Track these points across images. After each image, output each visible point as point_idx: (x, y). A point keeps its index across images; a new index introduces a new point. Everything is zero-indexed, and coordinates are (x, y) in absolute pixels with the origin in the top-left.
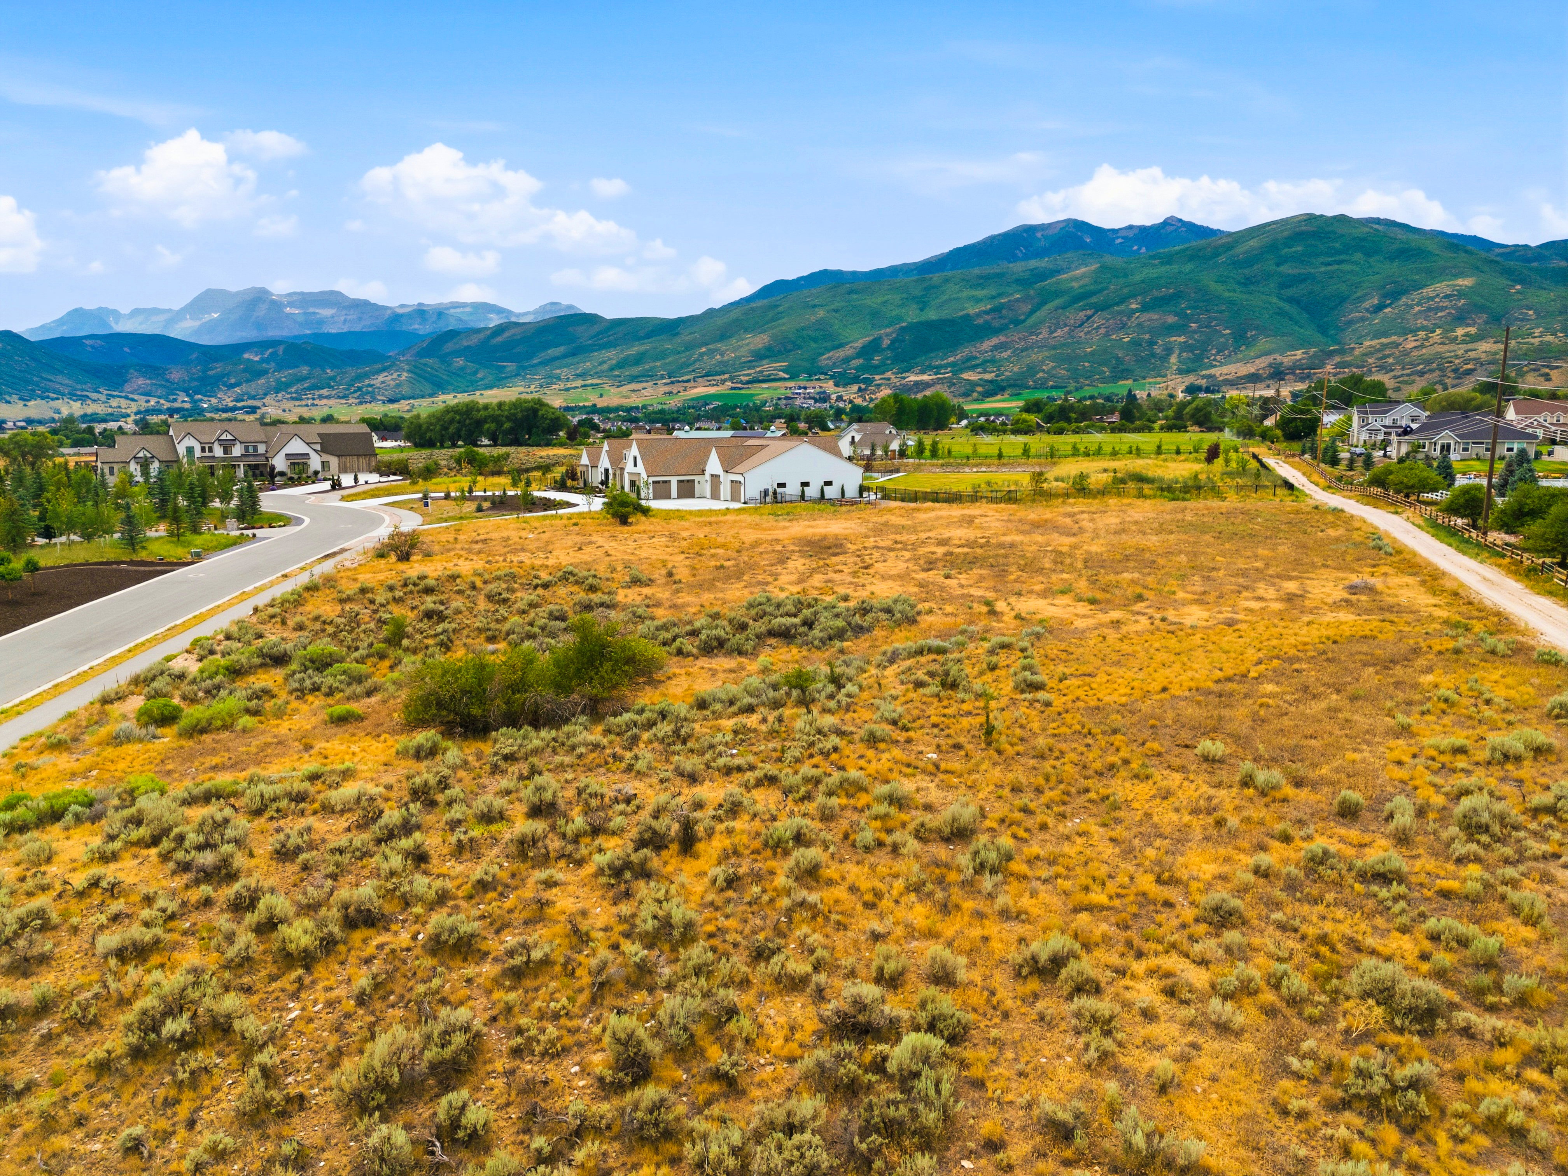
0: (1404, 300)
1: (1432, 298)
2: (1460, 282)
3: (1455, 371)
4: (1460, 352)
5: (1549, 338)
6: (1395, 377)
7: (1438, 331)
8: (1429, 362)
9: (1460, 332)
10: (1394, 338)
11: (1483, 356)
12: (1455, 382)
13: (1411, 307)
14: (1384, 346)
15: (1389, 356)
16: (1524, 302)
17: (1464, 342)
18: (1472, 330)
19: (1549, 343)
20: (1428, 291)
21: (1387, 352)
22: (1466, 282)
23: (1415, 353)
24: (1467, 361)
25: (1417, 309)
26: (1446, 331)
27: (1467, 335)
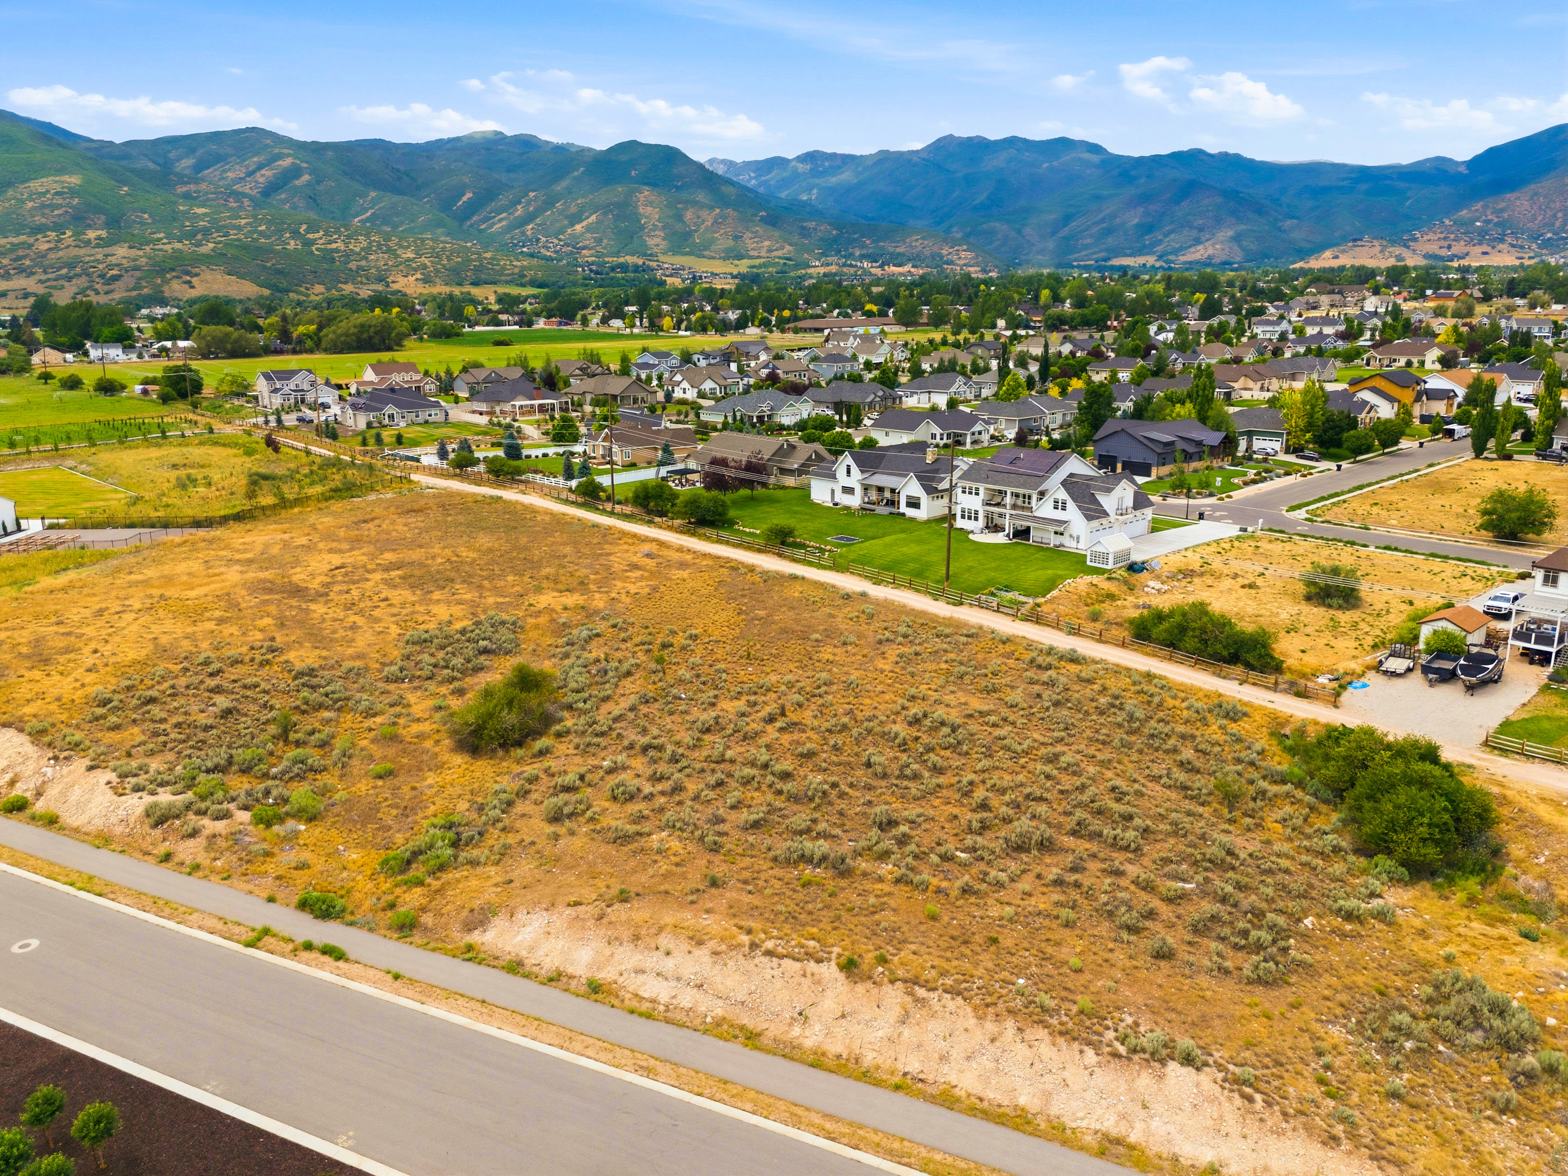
0: (10, 193)
1: (44, 194)
2: (66, 178)
3: (102, 276)
4: (100, 257)
5: (178, 246)
6: (41, 281)
7: (69, 233)
8: (71, 266)
9: (91, 234)
10: (23, 238)
11: (124, 261)
12: (106, 288)
13: (23, 202)
14: (15, 247)
15: (24, 257)
16: (136, 205)
17: (98, 246)
18: (103, 233)
19: (180, 251)
20: (35, 185)
21: (21, 253)
22: (74, 180)
23: (52, 255)
24: (111, 267)
25: (30, 204)
26: (77, 234)
27: (99, 238)
